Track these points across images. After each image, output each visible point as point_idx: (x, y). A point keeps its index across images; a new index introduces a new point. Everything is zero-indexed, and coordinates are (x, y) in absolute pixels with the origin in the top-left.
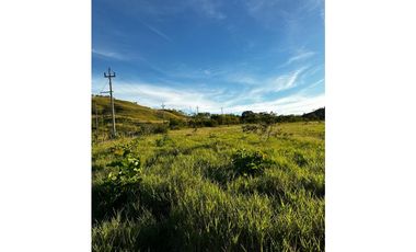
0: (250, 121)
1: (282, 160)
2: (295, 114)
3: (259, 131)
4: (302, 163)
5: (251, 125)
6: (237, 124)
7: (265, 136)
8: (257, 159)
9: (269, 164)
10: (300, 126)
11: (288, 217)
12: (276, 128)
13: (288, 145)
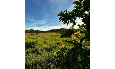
0: (33, 32)
1: (40, 43)
2: (45, 31)
3: (35, 35)
4: (45, 43)
5: (32, 33)
6: (28, 33)
7: (37, 37)
8: (33, 43)
9: (37, 44)
10: (46, 34)
11: (40, 58)
12: (40, 34)
13: (43, 39)
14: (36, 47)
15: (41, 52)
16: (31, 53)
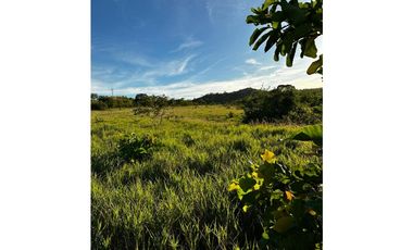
0: (144, 105)
1: (171, 142)
2: (186, 99)
3: (152, 114)
4: (190, 143)
5: (143, 108)
6: (130, 107)
7: (158, 120)
8: (147, 143)
9: (159, 146)
10: (191, 109)
11: (172, 200)
12: (168, 111)
13: (179, 127)
14: (158, 156)
15: (178, 179)
16: (139, 180)
